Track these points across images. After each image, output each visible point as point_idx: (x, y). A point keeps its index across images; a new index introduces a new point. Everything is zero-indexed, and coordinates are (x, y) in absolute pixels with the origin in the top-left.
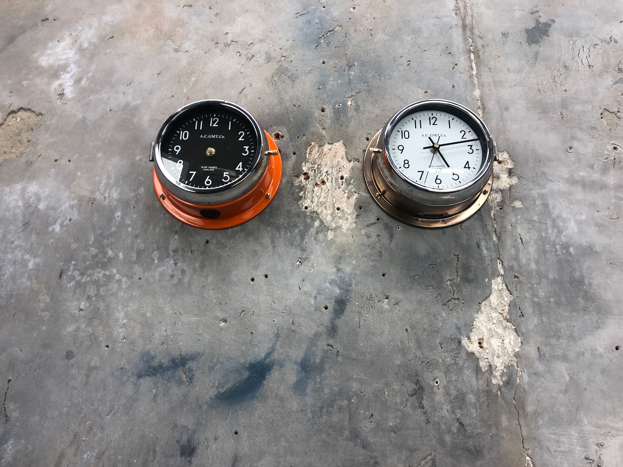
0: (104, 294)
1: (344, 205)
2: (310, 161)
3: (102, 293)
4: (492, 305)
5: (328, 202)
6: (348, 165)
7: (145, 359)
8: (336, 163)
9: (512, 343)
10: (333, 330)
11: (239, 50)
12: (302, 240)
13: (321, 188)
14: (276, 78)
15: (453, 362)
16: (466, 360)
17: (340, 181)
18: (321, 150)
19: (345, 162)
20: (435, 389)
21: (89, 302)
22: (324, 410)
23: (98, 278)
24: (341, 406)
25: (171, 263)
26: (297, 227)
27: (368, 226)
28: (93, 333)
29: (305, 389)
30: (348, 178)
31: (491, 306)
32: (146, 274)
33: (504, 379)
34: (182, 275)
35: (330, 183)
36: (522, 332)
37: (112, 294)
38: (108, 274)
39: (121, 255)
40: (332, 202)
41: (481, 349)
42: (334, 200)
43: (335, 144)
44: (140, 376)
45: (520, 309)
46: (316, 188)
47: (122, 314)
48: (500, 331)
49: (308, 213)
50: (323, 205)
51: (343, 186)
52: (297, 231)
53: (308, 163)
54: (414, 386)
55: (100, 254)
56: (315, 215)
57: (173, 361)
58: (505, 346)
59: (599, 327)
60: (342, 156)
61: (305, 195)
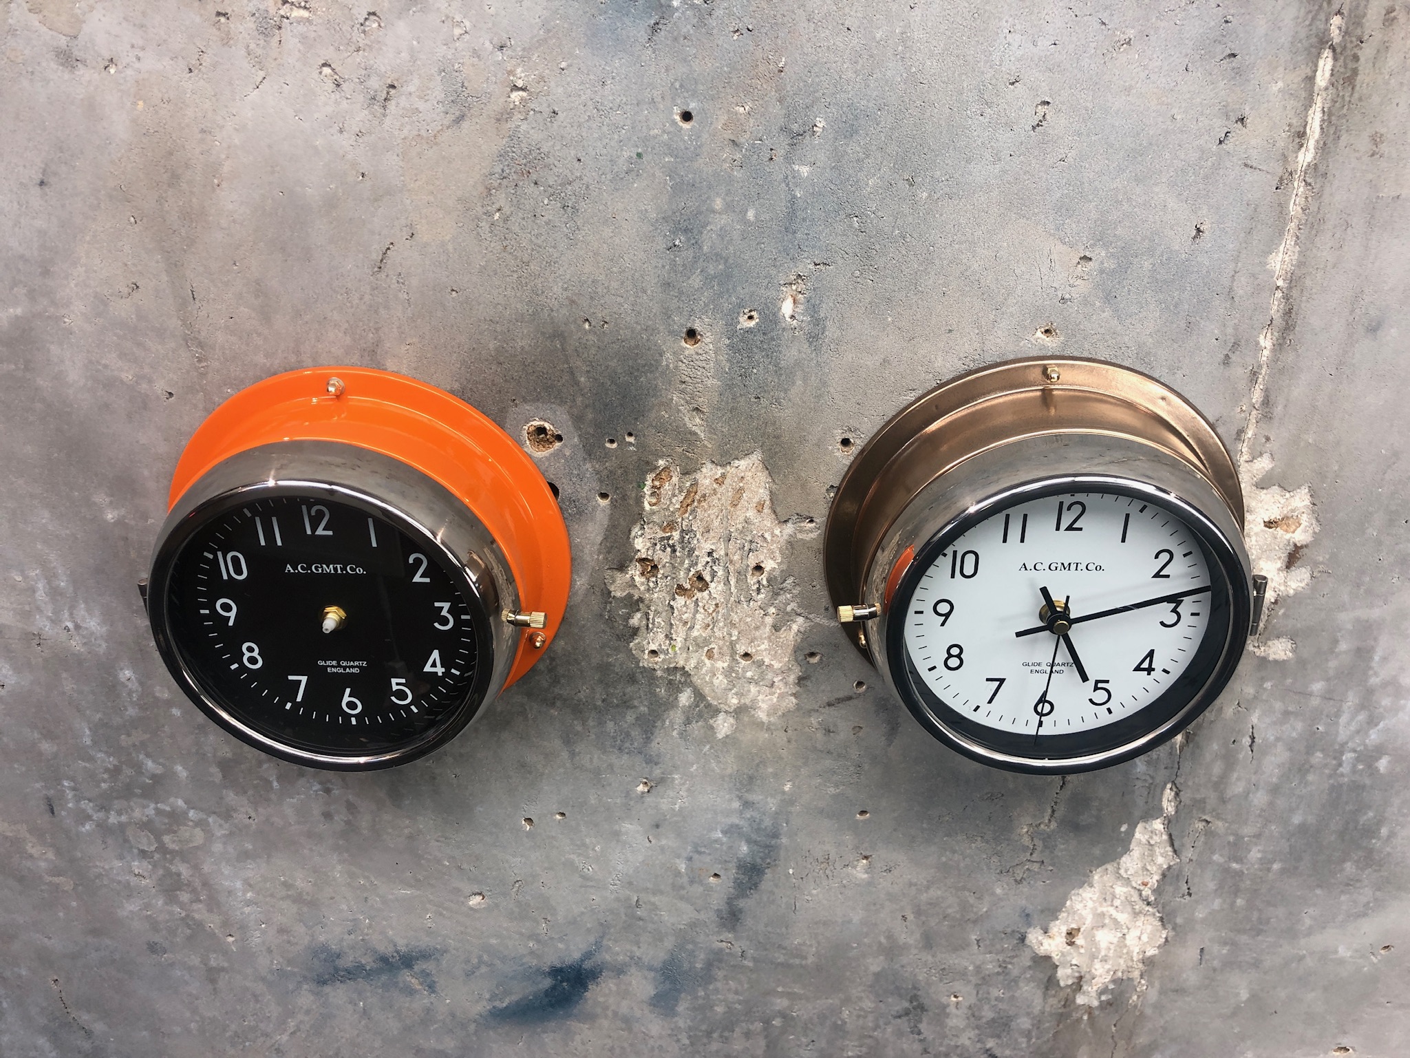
0: (177, 848)
1: (763, 647)
2: (655, 518)
3: (172, 846)
4: (1122, 872)
5: (716, 638)
6: (777, 532)
7: (323, 956)
8: (740, 527)
9: (1145, 938)
10: (732, 917)
11: (327, 54)
12: (648, 738)
13: (694, 599)
14: (501, 199)
15: (999, 970)
16: (1030, 967)
17: (752, 580)
18: (688, 484)
19: (765, 524)
20: (952, 1009)
21: (149, 862)
22: (715, 1035)
23: (147, 816)
24: (749, 1030)
25: (314, 788)
26: (632, 708)
27: (830, 705)
28: (187, 916)
29: (676, 1005)
30: (777, 573)
31: (1118, 873)
32: (261, 810)
33: (1103, 998)
34: (352, 813)
35: (721, 587)
36: (1175, 924)
37: (197, 848)
38: (168, 809)
39: (181, 771)
40: (727, 638)
41: (1069, 947)
42: (735, 633)
43: (736, 463)
44: (322, 982)
45: (1187, 882)
46: (680, 601)
47: (239, 884)
48: (1123, 917)
49: (659, 673)
50: (702, 648)
51: (762, 596)
52: (630, 717)
53: (651, 525)
54: (906, 1004)
55: (124, 766)
56: (678, 677)
57: (384, 959)
58: (1128, 942)
59: (1365, 915)
60: (759, 503)
61: (648, 619)
